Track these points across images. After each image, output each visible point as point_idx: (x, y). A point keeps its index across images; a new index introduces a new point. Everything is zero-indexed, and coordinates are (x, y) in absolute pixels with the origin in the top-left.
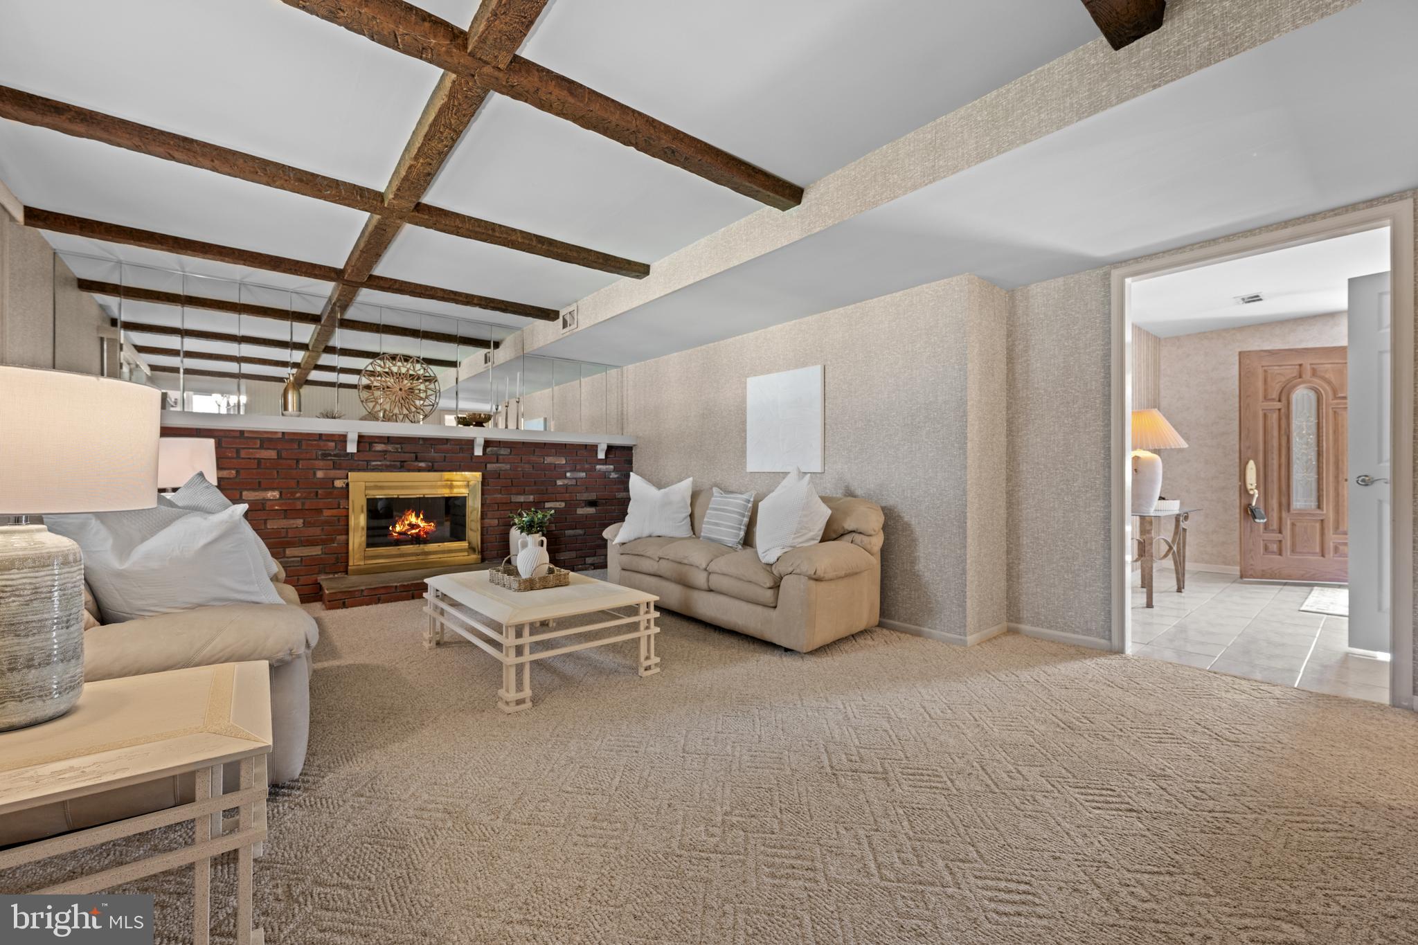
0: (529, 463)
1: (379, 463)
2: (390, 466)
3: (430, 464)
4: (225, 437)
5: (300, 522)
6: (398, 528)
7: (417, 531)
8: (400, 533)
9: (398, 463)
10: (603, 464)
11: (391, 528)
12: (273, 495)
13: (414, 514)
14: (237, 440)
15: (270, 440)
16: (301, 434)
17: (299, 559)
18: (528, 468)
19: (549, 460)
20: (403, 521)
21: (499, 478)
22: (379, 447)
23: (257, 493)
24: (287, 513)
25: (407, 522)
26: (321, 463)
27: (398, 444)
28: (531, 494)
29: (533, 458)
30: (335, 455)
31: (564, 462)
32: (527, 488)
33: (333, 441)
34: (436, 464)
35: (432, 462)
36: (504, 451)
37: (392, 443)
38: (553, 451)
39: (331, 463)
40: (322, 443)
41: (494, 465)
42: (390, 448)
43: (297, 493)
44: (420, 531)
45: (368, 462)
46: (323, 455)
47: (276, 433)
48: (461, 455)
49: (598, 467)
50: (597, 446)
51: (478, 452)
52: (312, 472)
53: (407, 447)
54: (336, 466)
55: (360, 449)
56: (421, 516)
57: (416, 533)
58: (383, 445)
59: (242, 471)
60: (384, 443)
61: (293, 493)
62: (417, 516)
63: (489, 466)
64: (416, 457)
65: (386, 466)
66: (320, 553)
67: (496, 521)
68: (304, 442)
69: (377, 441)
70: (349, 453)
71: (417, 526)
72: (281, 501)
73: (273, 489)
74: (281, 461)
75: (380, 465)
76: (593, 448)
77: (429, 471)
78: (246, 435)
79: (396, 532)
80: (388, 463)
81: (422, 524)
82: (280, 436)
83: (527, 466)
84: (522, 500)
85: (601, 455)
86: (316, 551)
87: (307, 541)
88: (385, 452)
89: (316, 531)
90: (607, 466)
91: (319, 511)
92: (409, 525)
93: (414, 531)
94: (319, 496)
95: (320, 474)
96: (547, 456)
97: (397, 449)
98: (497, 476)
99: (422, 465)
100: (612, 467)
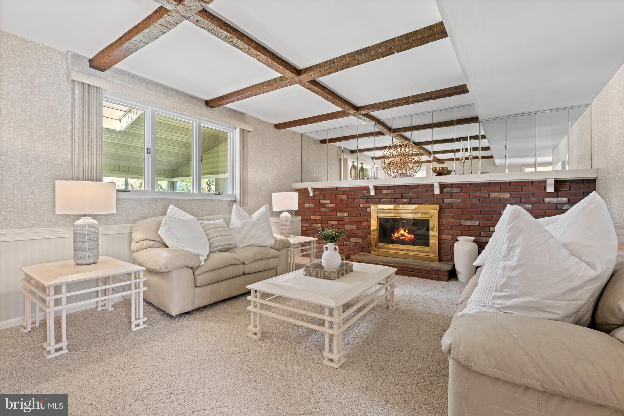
0: (476, 197)
1: (385, 200)
2: (390, 201)
3: (409, 200)
4: (333, 191)
5: (355, 227)
6: (396, 235)
7: (404, 238)
8: (396, 238)
9: (393, 200)
10: (554, 197)
11: (392, 235)
12: (346, 214)
13: (403, 230)
14: (336, 192)
15: (345, 191)
16: (355, 187)
17: (355, 243)
18: (475, 201)
19: (493, 195)
20: (398, 232)
21: (453, 208)
22: (384, 192)
23: (341, 214)
24: (351, 223)
25: (400, 233)
26: (361, 200)
27: (393, 189)
28: (477, 220)
29: (479, 194)
30: (367, 197)
31: (508, 196)
32: (474, 216)
33: (366, 190)
34: (412, 200)
35: (411, 199)
36: (455, 190)
37: (390, 189)
38: (498, 188)
39: (365, 200)
40: (362, 191)
41: (449, 200)
42: (389, 192)
43: (354, 214)
44: (406, 238)
45: (380, 199)
46: (362, 196)
47: (347, 187)
48: (427, 194)
49: (547, 200)
50: (546, 181)
51: (437, 191)
52: (359, 204)
53: (397, 191)
54: (367, 202)
55: (376, 193)
56: (407, 231)
57: (404, 239)
58: (386, 191)
59: (337, 204)
60: (387, 190)
61: (352, 214)
62: (405, 231)
63: (445, 200)
64: (402, 196)
65: (388, 201)
66: (362, 242)
67: (451, 237)
68: (356, 191)
69: (383, 188)
70: (372, 195)
71: (404, 235)
72: (348, 217)
73: (346, 212)
74: (348, 200)
75: (385, 201)
76: (543, 184)
77: (409, 204)
78: (338, 189)
79: (394, 237)
80: (389, 200)
81: (407, 235)
82: (348, 189)
83: (474, 200)
84: (469, 224)
85: (550, 189)
86: (360, 241)
87: (357, 236)
88: (387, 194)
89: (360, 232)
90: (559, 199)
91: (361, 222)
92: (400, 234)
93: (403, 238)
94: (361, 216)
95: (362, 206)
96: (492, 192)
97: (392, 192)
98: (451, 207)
99: (405, 200)
100: (565, 199)
